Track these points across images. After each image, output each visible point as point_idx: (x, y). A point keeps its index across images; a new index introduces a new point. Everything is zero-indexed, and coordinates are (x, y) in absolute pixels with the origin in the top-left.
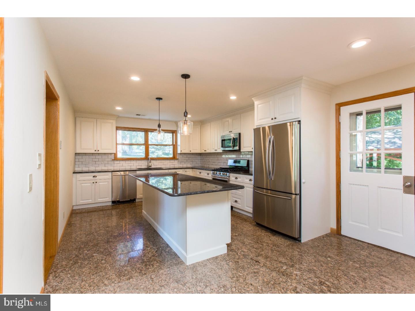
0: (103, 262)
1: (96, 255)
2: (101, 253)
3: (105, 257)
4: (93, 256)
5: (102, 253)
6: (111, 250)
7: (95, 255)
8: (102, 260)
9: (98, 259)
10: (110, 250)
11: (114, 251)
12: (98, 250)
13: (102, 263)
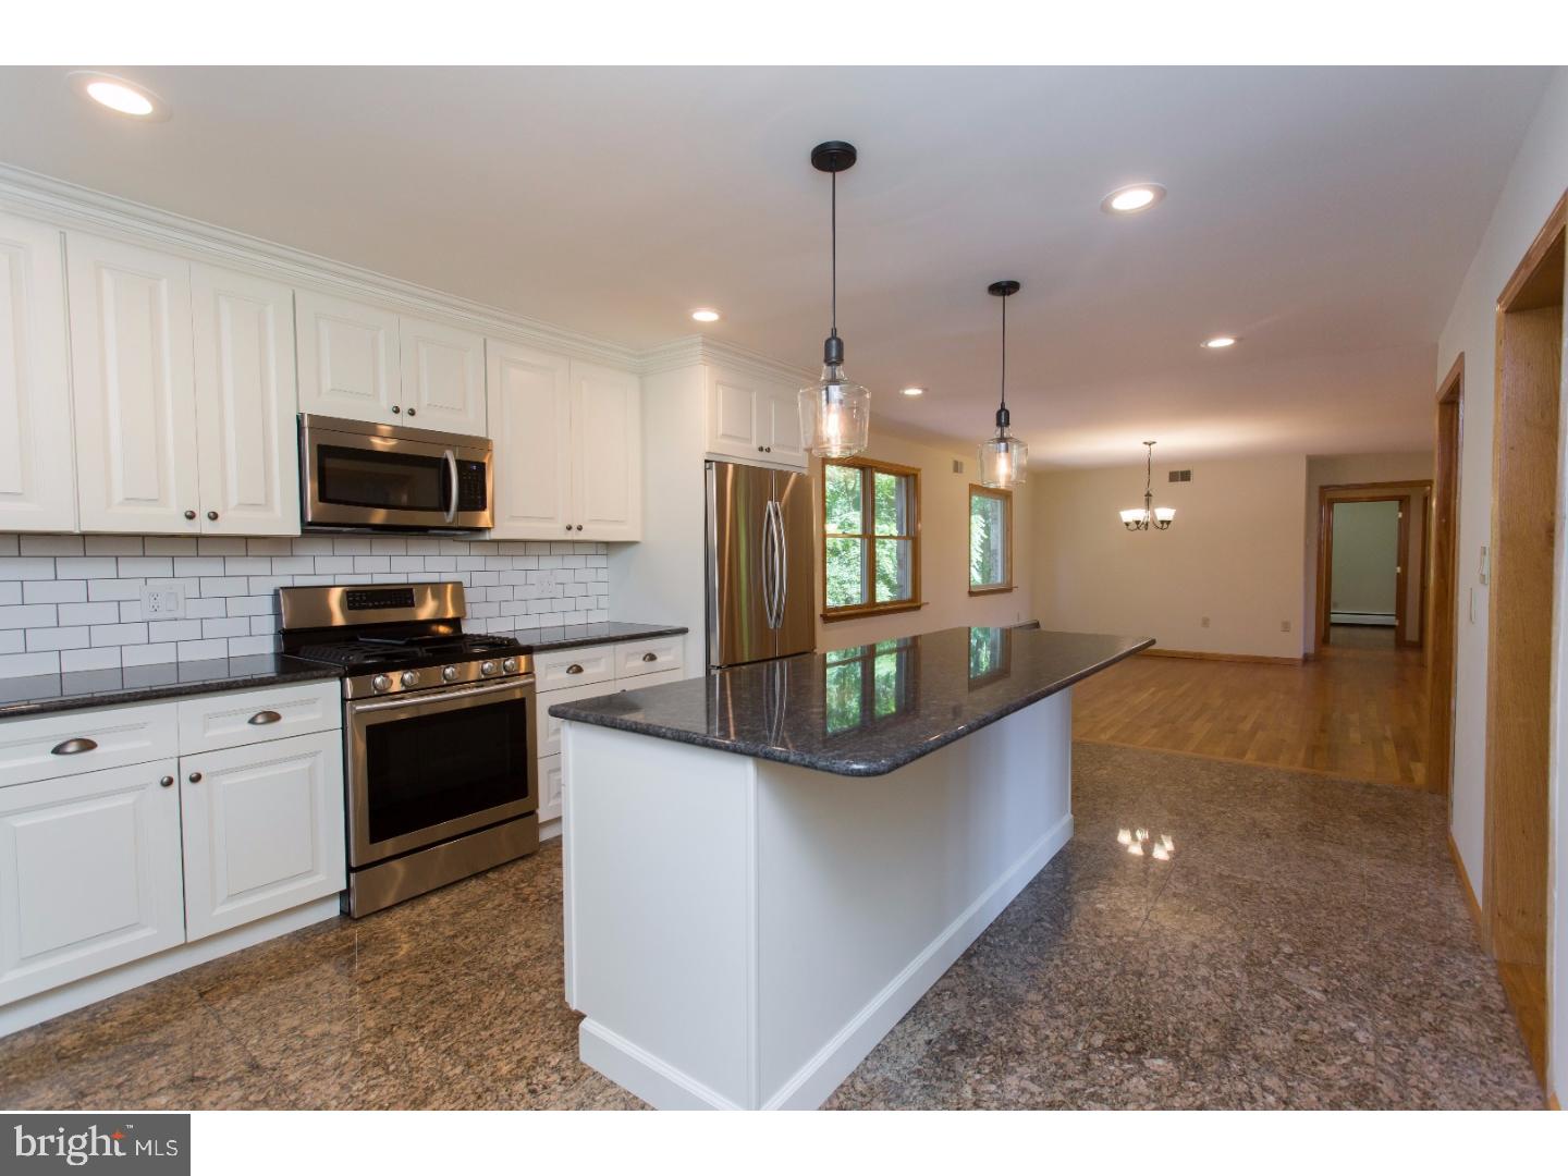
0: (1287, 949)
1: (1311, 988)
2: (1286, 985)
3: (1274, 962)
4: (1325, 991)
5: (1280, 985)
6: (1237, 975)
7: (1318, 995)
8: (1290, 956)
9: (1306, 967)
10: (1245, 980)
11: (1229, 968)
12: (1299, 1008)
13: (1293, 945)
